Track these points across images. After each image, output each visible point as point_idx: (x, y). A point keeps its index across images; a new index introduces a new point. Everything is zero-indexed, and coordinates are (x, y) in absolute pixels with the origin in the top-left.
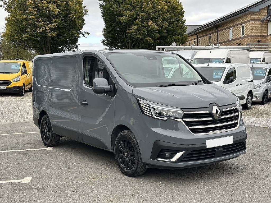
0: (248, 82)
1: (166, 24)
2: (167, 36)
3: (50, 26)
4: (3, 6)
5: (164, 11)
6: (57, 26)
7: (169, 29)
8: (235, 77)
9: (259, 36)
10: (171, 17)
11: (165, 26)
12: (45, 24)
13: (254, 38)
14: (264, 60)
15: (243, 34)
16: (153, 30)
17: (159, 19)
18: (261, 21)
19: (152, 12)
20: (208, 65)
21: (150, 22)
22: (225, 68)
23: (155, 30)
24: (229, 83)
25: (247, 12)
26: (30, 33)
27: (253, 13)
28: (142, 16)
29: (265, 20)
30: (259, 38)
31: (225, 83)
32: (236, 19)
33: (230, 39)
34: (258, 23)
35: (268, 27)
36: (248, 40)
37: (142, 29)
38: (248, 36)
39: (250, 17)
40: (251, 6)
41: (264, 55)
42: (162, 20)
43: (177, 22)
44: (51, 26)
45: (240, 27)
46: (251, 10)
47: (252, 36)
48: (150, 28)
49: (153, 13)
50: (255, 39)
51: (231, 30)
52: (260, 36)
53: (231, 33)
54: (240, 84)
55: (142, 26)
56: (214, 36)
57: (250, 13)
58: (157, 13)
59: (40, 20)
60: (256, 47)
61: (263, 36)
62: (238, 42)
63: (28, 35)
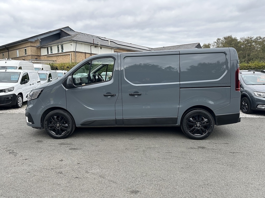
0: (38, 82)
8: (29, 79)
9: (36, 56)
13: (33, 57)
14: (42, 69)
15: (26, 54)
20: (6, 71)
22: (20, 73)
24: (24, 83)
25: (27, 41)
27: (31, 42)
29: (39, 47)
30: (36, 57)
31: (21, 83)
32: (20, 45)
33: (17, 57)
34: (35, 48)
35: (41, 51)
36: (30, 57)
38: (30, 55)
39: (29, 44)
40: (29, 38)
41: (42, 66)
45: (23, 50)
46: (30, 40)
47: (32, 55)
51: (18, 51)
53: (18, 53)
54: (33, 84)
56: (6, 54)
57: (29, 42)
60: (35, 61)
61: (39, 56)
62: (23, 58)
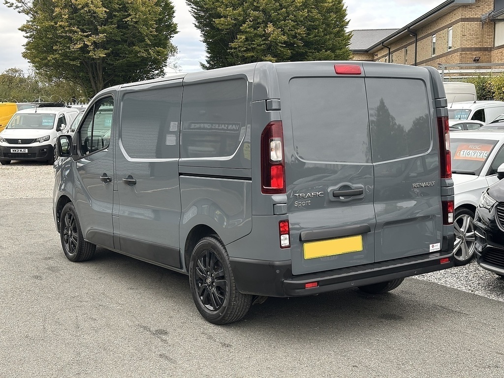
1: (302, 30)
2: (306, 52)
3: (94, 38)
4: (15, 5)
5: (296, 7)
6: (105, 40)
7: (309, 38)
9: (476, 49)
10: (313, 17)
11: (299, 34)
12: (84, 36)
13: (466, 54)
16: (275, 43)
17: (287, 21)
18: (481, 21)
19: (273, 9)
21: (270, 28)
23: (280, 42)
25: (453, 4)
26: (60, 52)
27: (465, 6)
28: (255, 16)
29: (489, 18)
30: (476, 54)
33: (433, 56)
34: (475, 25)
35: (494, 31)
36: (456, 57)
37: (254, 41)
38: (457, 50)
39: (460, 15)
42: (293, 23)
43: (324, 26)
44: (95, 40)
45: (446, 33)
47: (463, 50)
48: (269, 39)
49: (276, 10)
50: (470, 56)
51: (434, 39)
52: (480, 49)
55: (256, 35)
57: (458, 7)
58: (284, 10)
59: (75, 29)
61: (486, 49)
63: (57, 56)
